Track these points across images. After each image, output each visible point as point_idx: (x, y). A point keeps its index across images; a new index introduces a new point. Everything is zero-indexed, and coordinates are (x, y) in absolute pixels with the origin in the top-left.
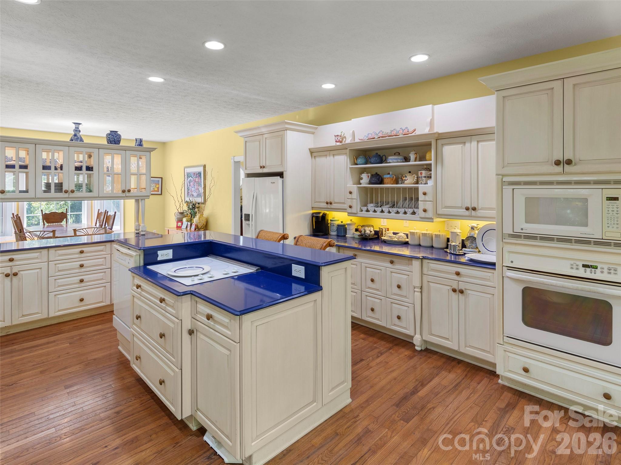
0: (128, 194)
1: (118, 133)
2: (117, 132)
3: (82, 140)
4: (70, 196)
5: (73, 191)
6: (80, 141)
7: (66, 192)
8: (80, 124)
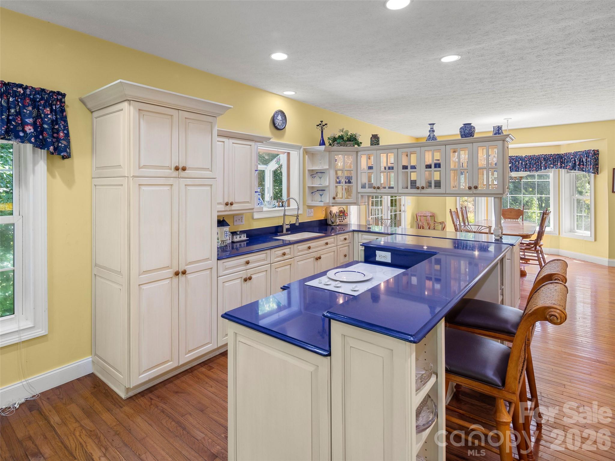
0: (475, 191)
1: (472, 125)
2: (470, 124)
3: (436, 139)
4: (422, 192)
5: (423, 188)
6: (431, 140)
7: (418, 188)
8: (434, 124)
